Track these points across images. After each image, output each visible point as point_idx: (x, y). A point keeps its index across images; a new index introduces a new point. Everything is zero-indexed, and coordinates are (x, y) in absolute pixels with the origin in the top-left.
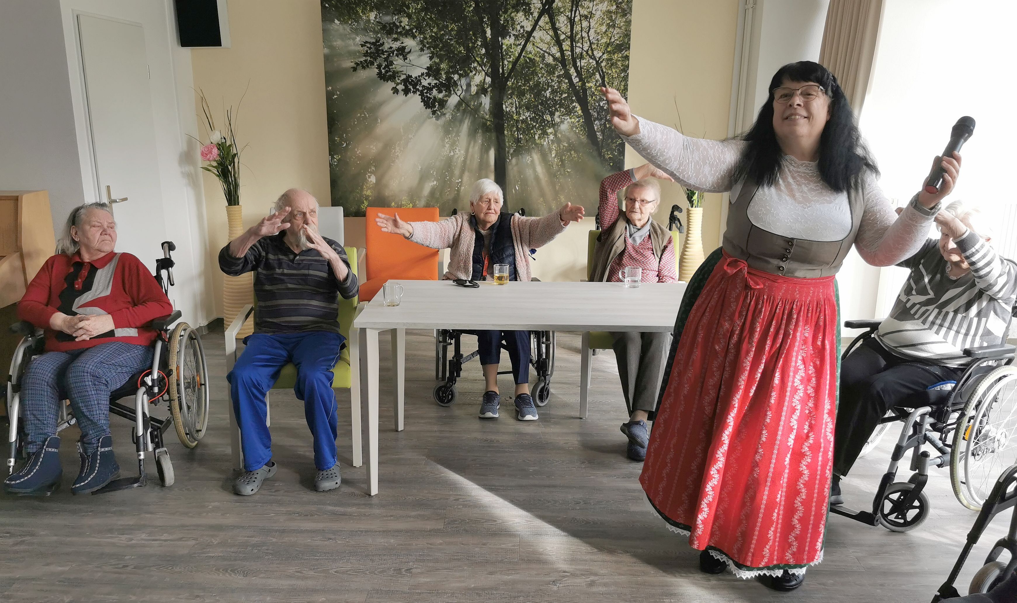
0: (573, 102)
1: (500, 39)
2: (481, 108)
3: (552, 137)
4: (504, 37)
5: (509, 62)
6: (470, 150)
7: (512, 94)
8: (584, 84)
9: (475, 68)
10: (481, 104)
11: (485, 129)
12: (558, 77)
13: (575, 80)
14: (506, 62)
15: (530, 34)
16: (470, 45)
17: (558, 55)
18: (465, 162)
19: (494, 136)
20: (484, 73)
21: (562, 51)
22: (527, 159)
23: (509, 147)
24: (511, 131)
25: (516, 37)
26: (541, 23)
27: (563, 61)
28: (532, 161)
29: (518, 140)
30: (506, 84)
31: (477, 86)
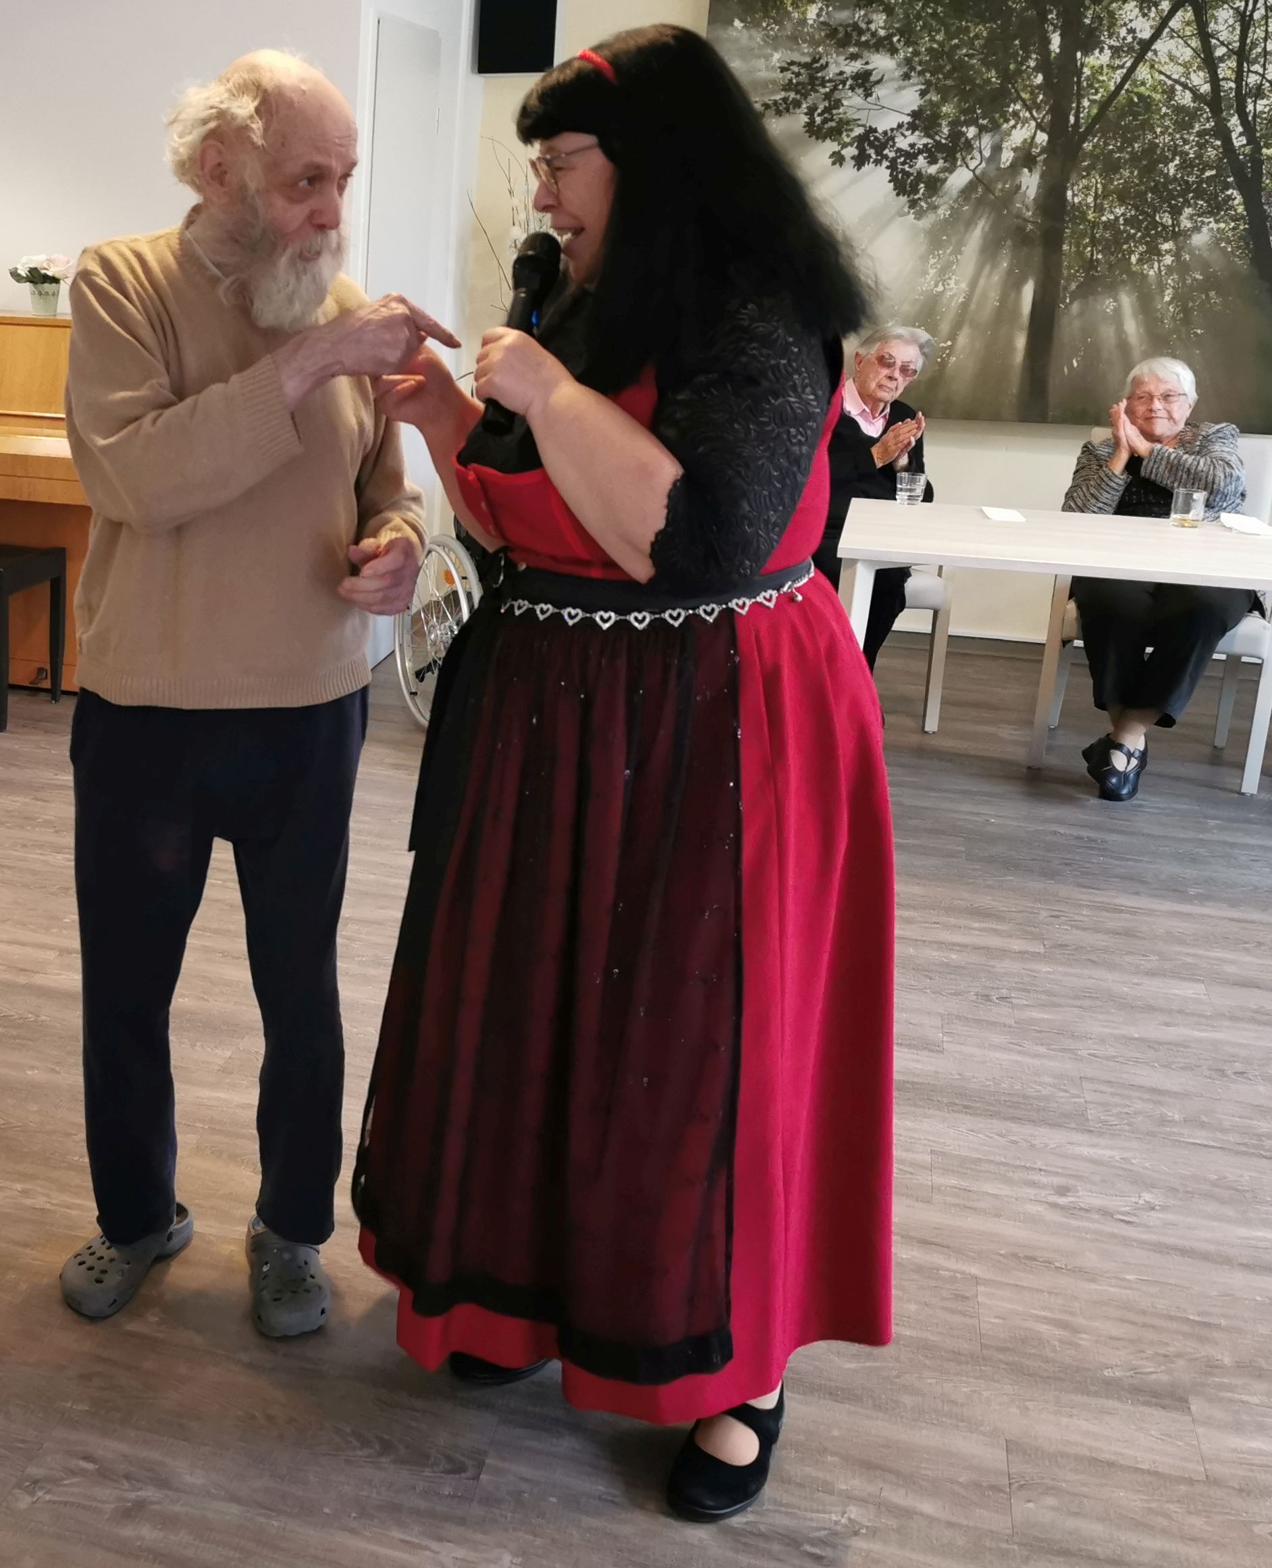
0: (1227, 186)
1: (1079, 55)
2: (1018, 197)
3: (1168, 260)
4: (1087, 52)
5: (1093, 102)
6: (982, 281)
7: (1089, 169)
8: (1257, 150)
9: (1016, 114)
10: (1019, 187)
11: (1021, 237)
12: (1200, 134)
13: (1239, 141)
14: (1086, 103)
15: (1146, 45)
16: (1012, 67)
17: (1206, 88)
18: (965, 306)
19: (1038, 252)
20: (1033, 124)
21: (1214, 80)
22: (1109, 305)
23: (1071, 278)
24: (1078, 245)
25: (1116, 52)
26: (1174, 23)
27: (1215, 102)
28: (1118, 311)
29: (1091, 265)
30: (1080, 147)
31: (1015, 150)
